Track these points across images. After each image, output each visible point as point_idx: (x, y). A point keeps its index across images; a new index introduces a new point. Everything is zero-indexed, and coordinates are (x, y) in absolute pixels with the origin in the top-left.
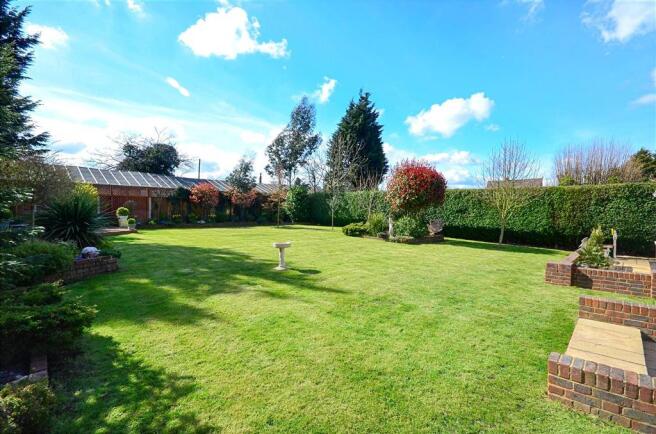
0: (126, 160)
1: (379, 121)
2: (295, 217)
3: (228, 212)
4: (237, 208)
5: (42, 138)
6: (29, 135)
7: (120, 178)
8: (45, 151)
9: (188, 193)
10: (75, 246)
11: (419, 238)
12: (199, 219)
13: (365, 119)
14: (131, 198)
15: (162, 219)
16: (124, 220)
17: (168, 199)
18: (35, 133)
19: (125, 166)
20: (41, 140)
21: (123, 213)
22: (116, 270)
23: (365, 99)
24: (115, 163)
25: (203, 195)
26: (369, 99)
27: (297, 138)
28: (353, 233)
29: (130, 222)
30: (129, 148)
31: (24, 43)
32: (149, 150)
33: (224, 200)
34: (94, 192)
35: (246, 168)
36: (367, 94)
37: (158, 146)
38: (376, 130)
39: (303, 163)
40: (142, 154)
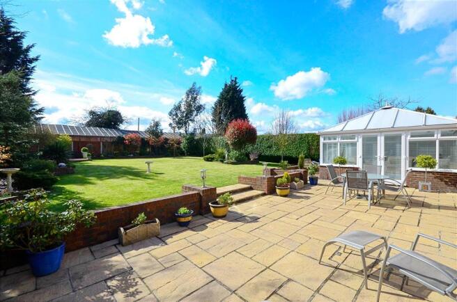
0: (90, 121)
1: (243, 94)
2: (187, 152)
3: (148, 150)
4: (153, 147)
5: (41, 111)
6: (34, 109)
7: (86, 131)
8: (42, 118)
9: (123, 139)
10: (55, 162)
11: (239, 161)
12: (130, 154)
13: (233, 93)
14: (91, 142)
15: (108, 154)
16: (85, 154)
17: (112, 143)
18: (38, 108)
19: (89, 124)
20: (40, 111)
21: (85, 151)
22: (73, 173)
23: (234, 81)
24: (84, 122)
25: (132, 140)
26: (237, 81)
27: (189, 105)
28: (208, 160)
29: (88, 155)
30: (92, 113)
31: (31, 61)
32: (104, 114)
33: (144, 143)
34: (70, 139)
35: (157, 124)
36: (236, 78)
37: (109, 111)
38: (241, 100)
39: (193, 121)
40: (99, 116)
